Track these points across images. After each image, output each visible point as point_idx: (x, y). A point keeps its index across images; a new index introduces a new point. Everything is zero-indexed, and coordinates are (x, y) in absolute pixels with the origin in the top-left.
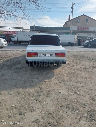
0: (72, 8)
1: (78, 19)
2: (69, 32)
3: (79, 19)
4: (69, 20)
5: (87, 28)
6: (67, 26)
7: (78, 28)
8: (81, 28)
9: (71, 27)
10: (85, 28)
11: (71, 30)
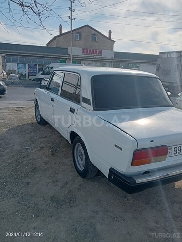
0: (70, 9)
1: (77, 33)
2: (66, 59)
3: (80, 33)
4: (61, 35)
5: (100, 53)
6: (58, 46)
7: (84, 51)
8: (88, 52)
9: (69, 48)
10: (96, 52)
11: (69, 55)
